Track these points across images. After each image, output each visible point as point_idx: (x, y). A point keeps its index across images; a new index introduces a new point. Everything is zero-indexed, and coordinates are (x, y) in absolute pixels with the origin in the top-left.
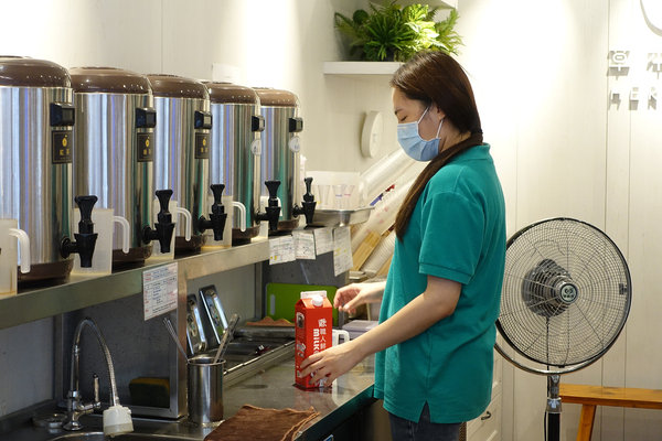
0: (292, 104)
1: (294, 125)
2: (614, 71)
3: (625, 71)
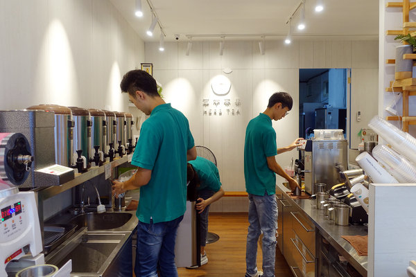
0: (131, 117)
1: (132, 123)
2: (205, 105)
3: (208, 105)
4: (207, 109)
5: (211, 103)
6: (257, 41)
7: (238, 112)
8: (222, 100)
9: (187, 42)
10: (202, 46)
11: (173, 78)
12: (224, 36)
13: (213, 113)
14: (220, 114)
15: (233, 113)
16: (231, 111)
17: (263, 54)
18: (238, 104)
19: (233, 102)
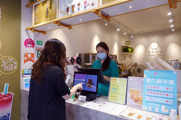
4: (149, 54)
5: (151, 52)
6: (167, 30)
7: (161, 55)
8: (155, 51)
9: (141, 34)
10: (147, 34)
11: (138, 45)
12: (154, 30)
13: (151, 55)
14: (154, 55)
15: (159, 55)
16: (158, 54)
17: (169, 34)
18: (161, 52)
19: (159, 51)
